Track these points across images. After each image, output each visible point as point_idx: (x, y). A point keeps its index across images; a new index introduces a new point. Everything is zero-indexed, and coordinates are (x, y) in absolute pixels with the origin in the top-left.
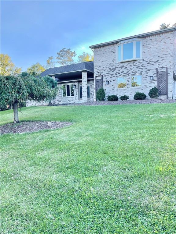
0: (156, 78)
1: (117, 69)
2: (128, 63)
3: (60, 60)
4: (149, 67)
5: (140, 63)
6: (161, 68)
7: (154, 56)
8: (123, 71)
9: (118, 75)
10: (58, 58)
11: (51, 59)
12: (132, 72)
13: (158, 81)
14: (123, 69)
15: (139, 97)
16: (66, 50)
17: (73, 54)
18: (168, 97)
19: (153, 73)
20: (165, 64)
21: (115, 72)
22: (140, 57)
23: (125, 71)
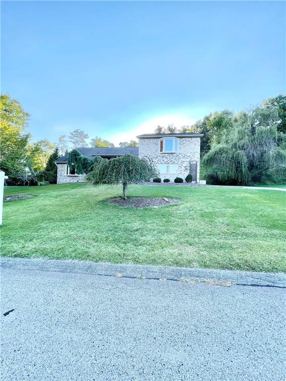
0: (189, 168)
1: (159, 158)
2: (167, 155)
3: (72, 140)
4: (184, 160)
5: (177, 156)
6: (192, 161)
7: (188, 152)
8: (163, 160)
9: (159, 162)
10: (70, 137)
11: (63, 137)
12: (171, 161)
13: (190, 170)
14: (164, 158)
15: (178, 181)
16: (79, 131)
17: (86, 136)
18: (196, 182)
19: (186, 164)
20: (195, 159)
21: (157, 159)
22: (172, 151)
23: (166, 160)
